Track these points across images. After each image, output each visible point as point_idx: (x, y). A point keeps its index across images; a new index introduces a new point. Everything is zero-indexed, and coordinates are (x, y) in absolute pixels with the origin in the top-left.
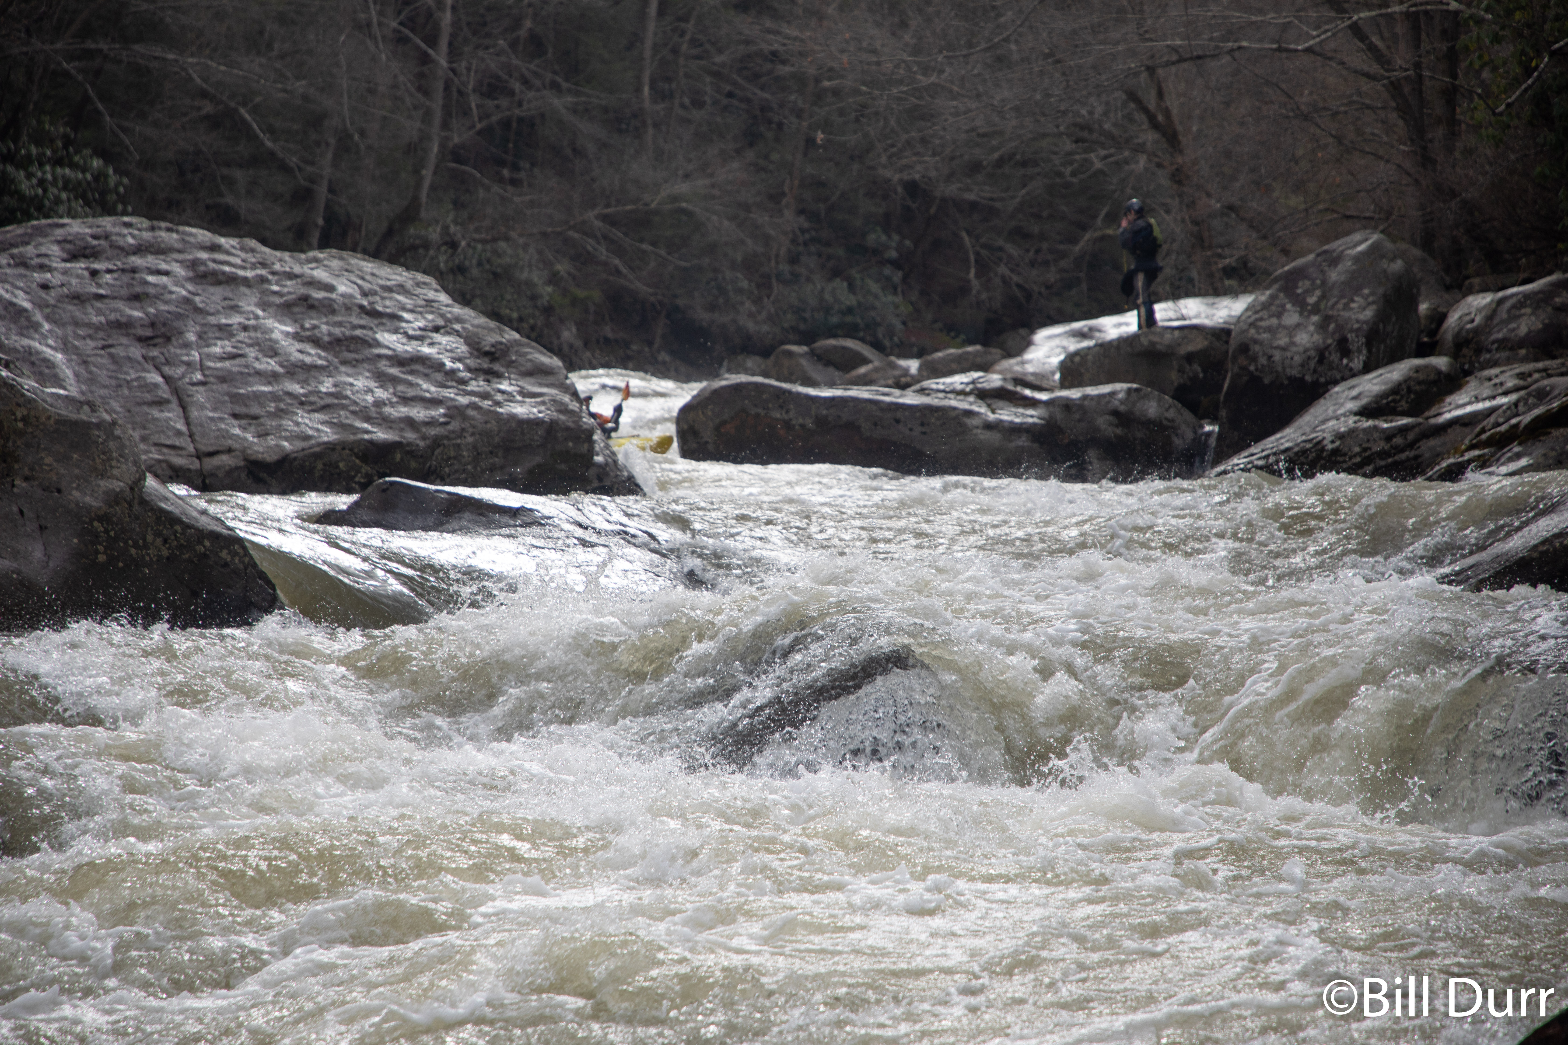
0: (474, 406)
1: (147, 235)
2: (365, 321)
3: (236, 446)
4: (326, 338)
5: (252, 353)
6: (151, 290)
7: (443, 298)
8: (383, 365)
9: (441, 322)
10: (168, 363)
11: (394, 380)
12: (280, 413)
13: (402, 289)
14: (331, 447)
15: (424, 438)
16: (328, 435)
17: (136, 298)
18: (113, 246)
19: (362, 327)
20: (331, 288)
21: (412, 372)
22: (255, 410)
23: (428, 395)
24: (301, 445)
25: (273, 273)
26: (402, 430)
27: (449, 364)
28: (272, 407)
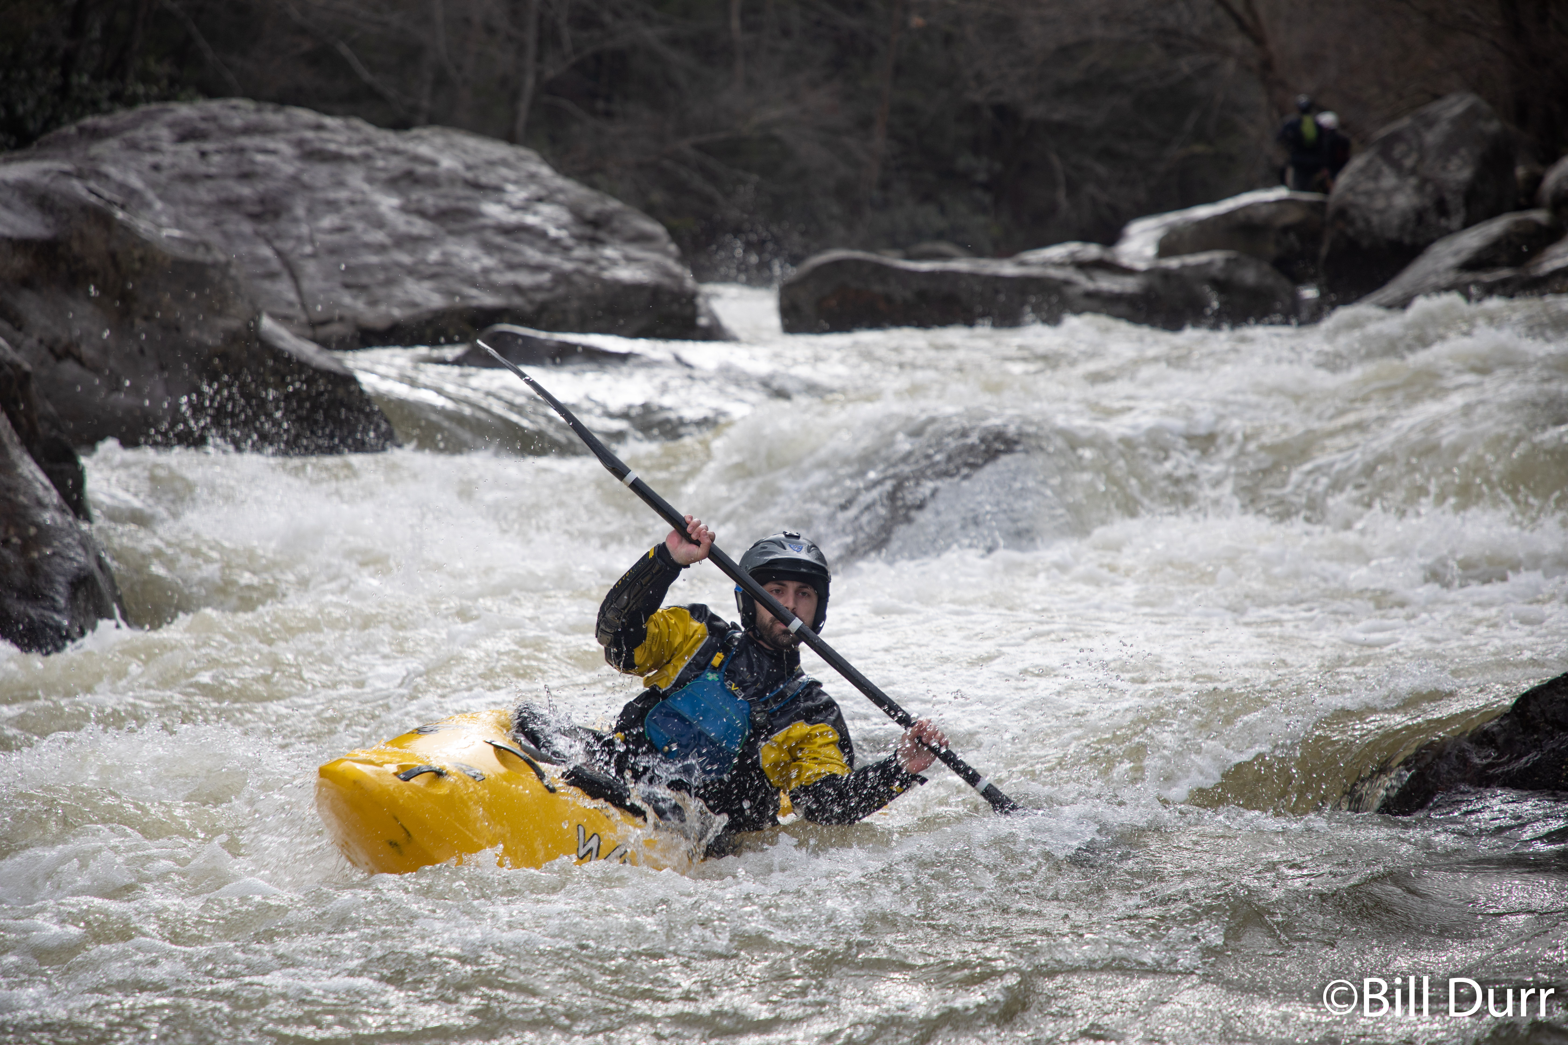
0: (579, 272)
1: (253, 118)
2: (469, 192)
3: (347, 314)
4: (432, 211)
5: (359, 226)
6: (260, 169)
7: (545, 171)
8: (490, 235)
9: (543, 193)
10: (278, 236)
11: (500, 249)
12: (390, 282)
13: (504, 162)
14: (440, 313)
15: (531, 302)
16: (437, 301)
17: (245, 176)
18: (221, 128)
19: (467, 198)
20: (433, 163)
21: (516, 241)
22: (364, 279)
23: (532, 261)
24: (411, 312)
25: (379, 150)
26: (509, 295)
27: (553, 232)
28: (381, 276)
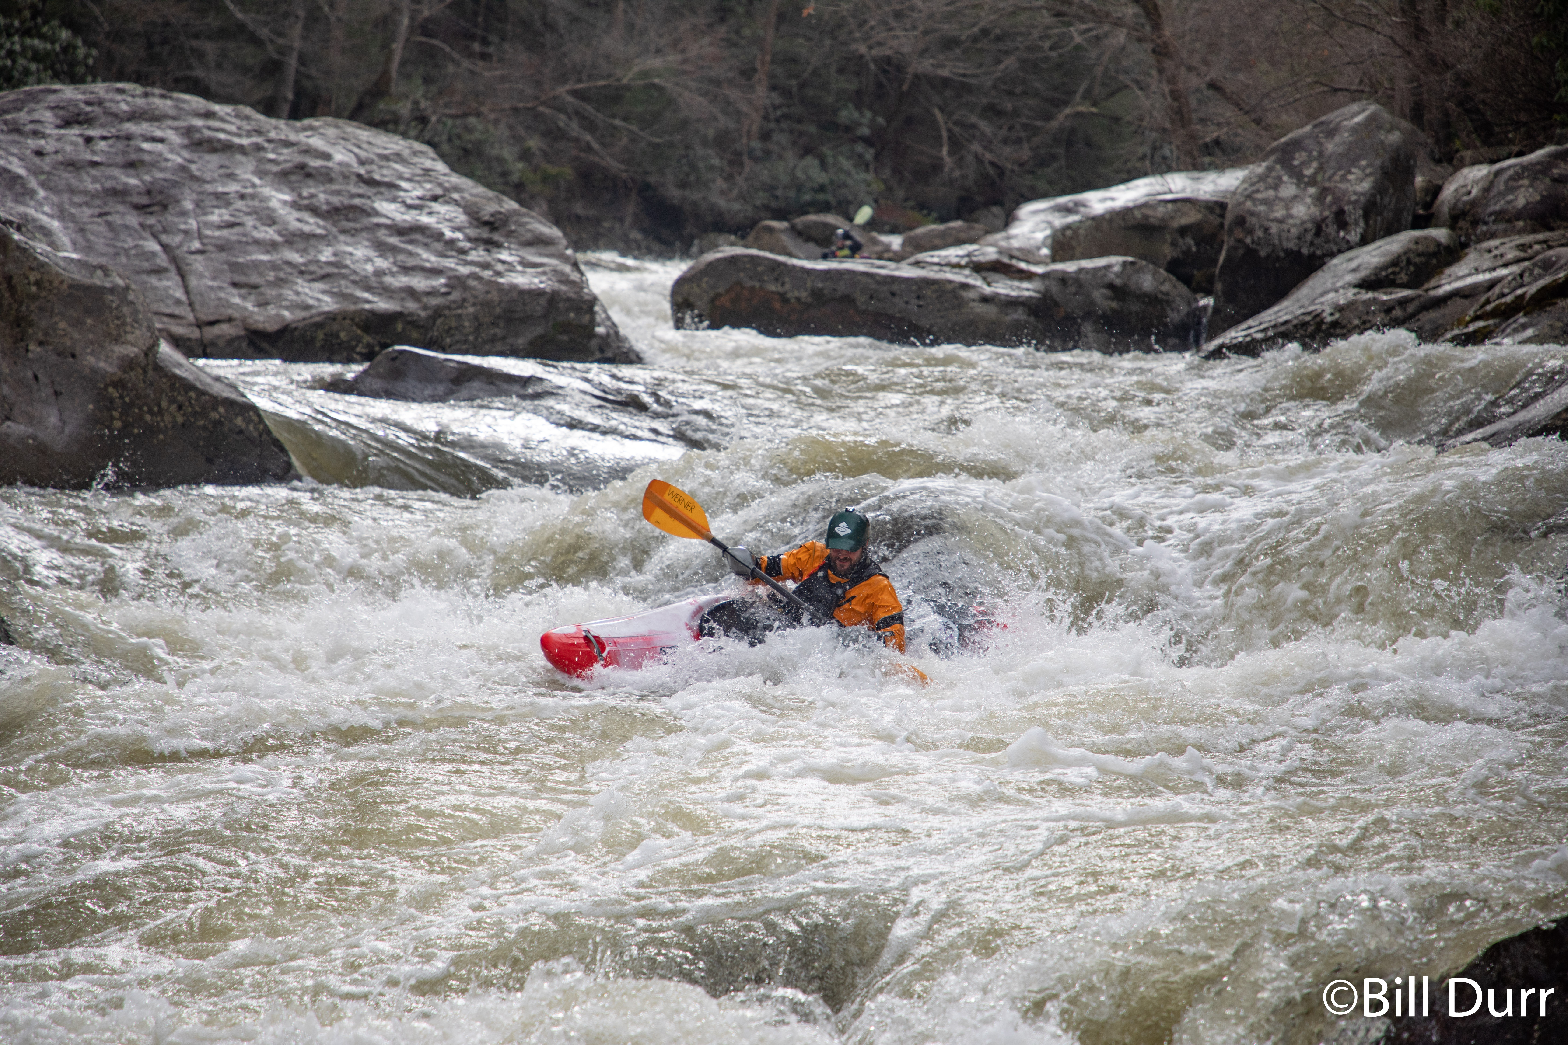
0: (474, 276)
1: (140, 102)
2: (362, 189)
3: (236, 315)
4: (325, 207)
5: (250, 222)
6: (147, 158)
7: (441, 167)
8: (383, 235)
9: (439, 191)
10: (165, 231)
11: (394, 250)
12: (280, 282)
13: (398, 157)
14: (332, 317)
15: (425, 308)
16: (329, 304)
17: (131, 166)
18: (107, 113)
19: (361, 196)
20: (327, 157)
21: (411, 242)
22: (254, 279)
23: (428, 265)
24: (302, 314)
25: (270, 141)
26: (403, 299)
27: (449, 234)
28: (271, 276)
